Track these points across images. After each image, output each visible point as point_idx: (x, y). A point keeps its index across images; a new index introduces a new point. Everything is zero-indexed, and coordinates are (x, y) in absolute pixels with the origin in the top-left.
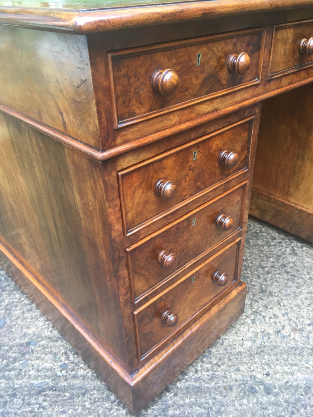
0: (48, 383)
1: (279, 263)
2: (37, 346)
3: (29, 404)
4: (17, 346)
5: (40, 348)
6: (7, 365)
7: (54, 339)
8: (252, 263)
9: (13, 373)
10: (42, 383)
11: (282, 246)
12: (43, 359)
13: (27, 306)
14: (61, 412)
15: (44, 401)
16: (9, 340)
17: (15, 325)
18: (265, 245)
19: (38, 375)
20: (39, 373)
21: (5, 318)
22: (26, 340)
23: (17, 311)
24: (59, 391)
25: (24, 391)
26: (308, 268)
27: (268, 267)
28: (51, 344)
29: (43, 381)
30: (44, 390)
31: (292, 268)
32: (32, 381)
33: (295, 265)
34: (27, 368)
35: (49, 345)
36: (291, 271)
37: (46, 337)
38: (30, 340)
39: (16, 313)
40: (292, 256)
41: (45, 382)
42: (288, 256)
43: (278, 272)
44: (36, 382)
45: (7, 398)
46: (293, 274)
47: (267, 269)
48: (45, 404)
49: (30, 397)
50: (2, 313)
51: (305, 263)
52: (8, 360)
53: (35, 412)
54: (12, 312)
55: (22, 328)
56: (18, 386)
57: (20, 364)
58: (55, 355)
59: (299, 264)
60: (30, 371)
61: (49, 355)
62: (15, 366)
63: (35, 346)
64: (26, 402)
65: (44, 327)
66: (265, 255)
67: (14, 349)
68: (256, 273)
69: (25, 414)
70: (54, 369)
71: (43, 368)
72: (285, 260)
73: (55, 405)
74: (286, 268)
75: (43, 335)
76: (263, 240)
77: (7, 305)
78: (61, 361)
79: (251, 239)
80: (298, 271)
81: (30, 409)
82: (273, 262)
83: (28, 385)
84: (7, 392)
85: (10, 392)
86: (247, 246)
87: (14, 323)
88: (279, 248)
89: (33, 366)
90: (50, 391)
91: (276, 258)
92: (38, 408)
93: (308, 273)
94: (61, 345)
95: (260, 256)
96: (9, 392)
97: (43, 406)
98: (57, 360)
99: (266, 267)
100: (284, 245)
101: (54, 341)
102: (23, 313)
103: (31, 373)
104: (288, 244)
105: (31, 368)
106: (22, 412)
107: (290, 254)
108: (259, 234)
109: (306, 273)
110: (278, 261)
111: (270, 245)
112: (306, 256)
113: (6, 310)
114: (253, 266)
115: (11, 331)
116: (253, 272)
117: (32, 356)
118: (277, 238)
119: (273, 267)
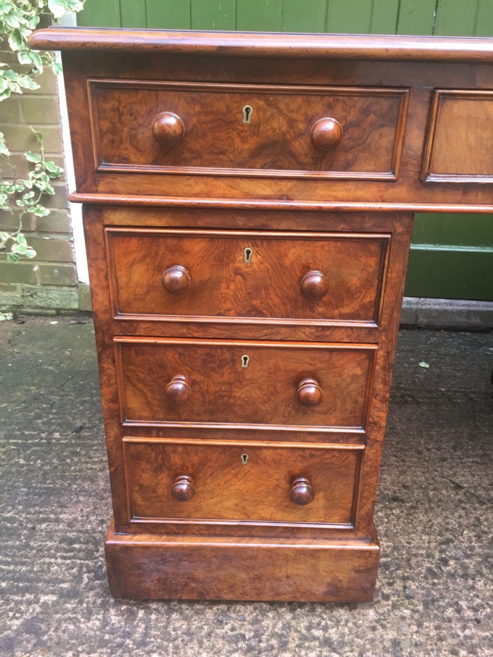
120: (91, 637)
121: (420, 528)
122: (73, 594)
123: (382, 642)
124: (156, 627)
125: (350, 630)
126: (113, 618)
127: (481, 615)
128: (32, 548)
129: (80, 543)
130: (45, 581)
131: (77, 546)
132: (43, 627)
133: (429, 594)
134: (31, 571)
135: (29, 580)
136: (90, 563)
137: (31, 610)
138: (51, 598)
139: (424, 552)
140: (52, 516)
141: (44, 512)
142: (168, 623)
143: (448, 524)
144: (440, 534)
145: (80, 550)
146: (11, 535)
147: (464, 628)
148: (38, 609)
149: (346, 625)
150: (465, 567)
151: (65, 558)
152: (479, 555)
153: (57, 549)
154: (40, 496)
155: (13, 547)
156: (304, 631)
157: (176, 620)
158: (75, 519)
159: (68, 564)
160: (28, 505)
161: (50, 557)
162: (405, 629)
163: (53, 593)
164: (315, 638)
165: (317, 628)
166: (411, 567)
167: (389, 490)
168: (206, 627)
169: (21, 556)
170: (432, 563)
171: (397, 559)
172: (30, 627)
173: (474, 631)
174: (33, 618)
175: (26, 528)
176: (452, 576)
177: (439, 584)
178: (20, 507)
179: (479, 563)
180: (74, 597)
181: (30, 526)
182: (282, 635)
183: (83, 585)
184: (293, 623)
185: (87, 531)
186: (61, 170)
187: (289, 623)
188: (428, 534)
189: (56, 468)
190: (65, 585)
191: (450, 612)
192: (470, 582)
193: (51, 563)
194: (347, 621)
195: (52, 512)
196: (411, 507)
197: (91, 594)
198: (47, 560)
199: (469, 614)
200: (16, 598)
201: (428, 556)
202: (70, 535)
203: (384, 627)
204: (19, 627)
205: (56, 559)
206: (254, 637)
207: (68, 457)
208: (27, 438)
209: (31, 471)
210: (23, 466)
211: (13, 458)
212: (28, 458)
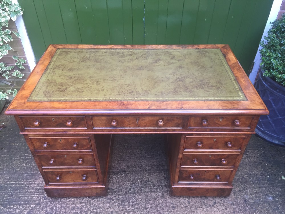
1: (154, 204)
8: (141, 206)
11: (158, 192)
18: (149, 192)
26: (168, 206)
27: (149, 208)
31: (160, 207)
33: (162, 205)
36: (160, 210)
40: (162, 199)
42: (159, 198)
43: (153, 211)
46: (160, 211)
47: (148, 209)
51: (167, 203)
59: (164, 204)
66: (148, 199)
68: (143, 213)
72: (158, 202)
74: (158, 208)
76: (149, 188)
79: (143, 188)
80: (163, 209)
82: (152, 204)
86: (140, 193)
88: (156, 193)
91: (154, 201)
93: (168, 210)
95: (146, 200)
99: (148, 208)
100: (159, 190)
104: (161, 190)
107: (161, 197)
108: (147, 183)
109: (167, 211)
110: (155, 203)
111: (152, 192)
112: (168, 197)
114: (141, 208)
116: (141, 212)
118: (156, 185)
119: (151, 207)
121: (127, 180)
122: (39, 204)
123: (109, 212)
124: (58, 211)
125: (102, 209)
126: (48, 210)
127: (134, 204)
128: (29, 192)
129: (41, 190)
130: (32, 201)
131: (40, 191)
133: (124, 198)
134: (28, 199)
135: (28, 201)
136: (43, 196)
137: (29, 209)
138: (34, 205)
139: (126, 187)
140: (33, 182)
141: (31, 181)
142: (61, 210)
143: (135, 178)
144: (132, 182)
145: (40, 192)
146: (23, 189)
147: (129, 207)
148: (31, 209)
149: (102, 208)
150: (135, 191)
151: (37, 194)
152: (139, 187)
153: (35, 192)
154: (30, 176)
155: (24, 192)
156: (92, 210)
157: (63, 209)
158: (39, 183)
159: (37, 196)
160: (27, 179)
161: (33, 194)
162: (115, 208)
163: (34, 204)
164: (94, 212)
165: (95, 209)
166: (122, 192)
167: (123, 168)
168: (69, 211)
169: (26, 195)
170: (127, 190)
171: (119, 189)
173: (131, 208)
174: (29, 211)
175: (27, 186)
176: (131, 193)
177: (127, 196)
178: (25, 180)
179: (139, 189)
180: (39, 205)
181: (28, 186)
182: (87, 211)
183: (41, 202)
184: (90, 208)
185: (42, 187)
187: (89, 208)
188: (129, 182)
189: (34, 167)
190: (37, 202)
191: (127, 203)
192: (134, 195)
193: (33, 196)
194: (102, 207)
195: (34, 182)
196: (128, 173)
197: (43, 204)
198: (32, 195)
199: (131, 203)
200: (25, 206)
201: (127, 188)
202: (38, 188)
203: (110, 208)
204: (26, 213)
205: (35, 195)
206: (80, 212)
208: (25, 156)
209: (27, 168)
210: (25, 167)
211: (22, 164)
212: (26, 164)
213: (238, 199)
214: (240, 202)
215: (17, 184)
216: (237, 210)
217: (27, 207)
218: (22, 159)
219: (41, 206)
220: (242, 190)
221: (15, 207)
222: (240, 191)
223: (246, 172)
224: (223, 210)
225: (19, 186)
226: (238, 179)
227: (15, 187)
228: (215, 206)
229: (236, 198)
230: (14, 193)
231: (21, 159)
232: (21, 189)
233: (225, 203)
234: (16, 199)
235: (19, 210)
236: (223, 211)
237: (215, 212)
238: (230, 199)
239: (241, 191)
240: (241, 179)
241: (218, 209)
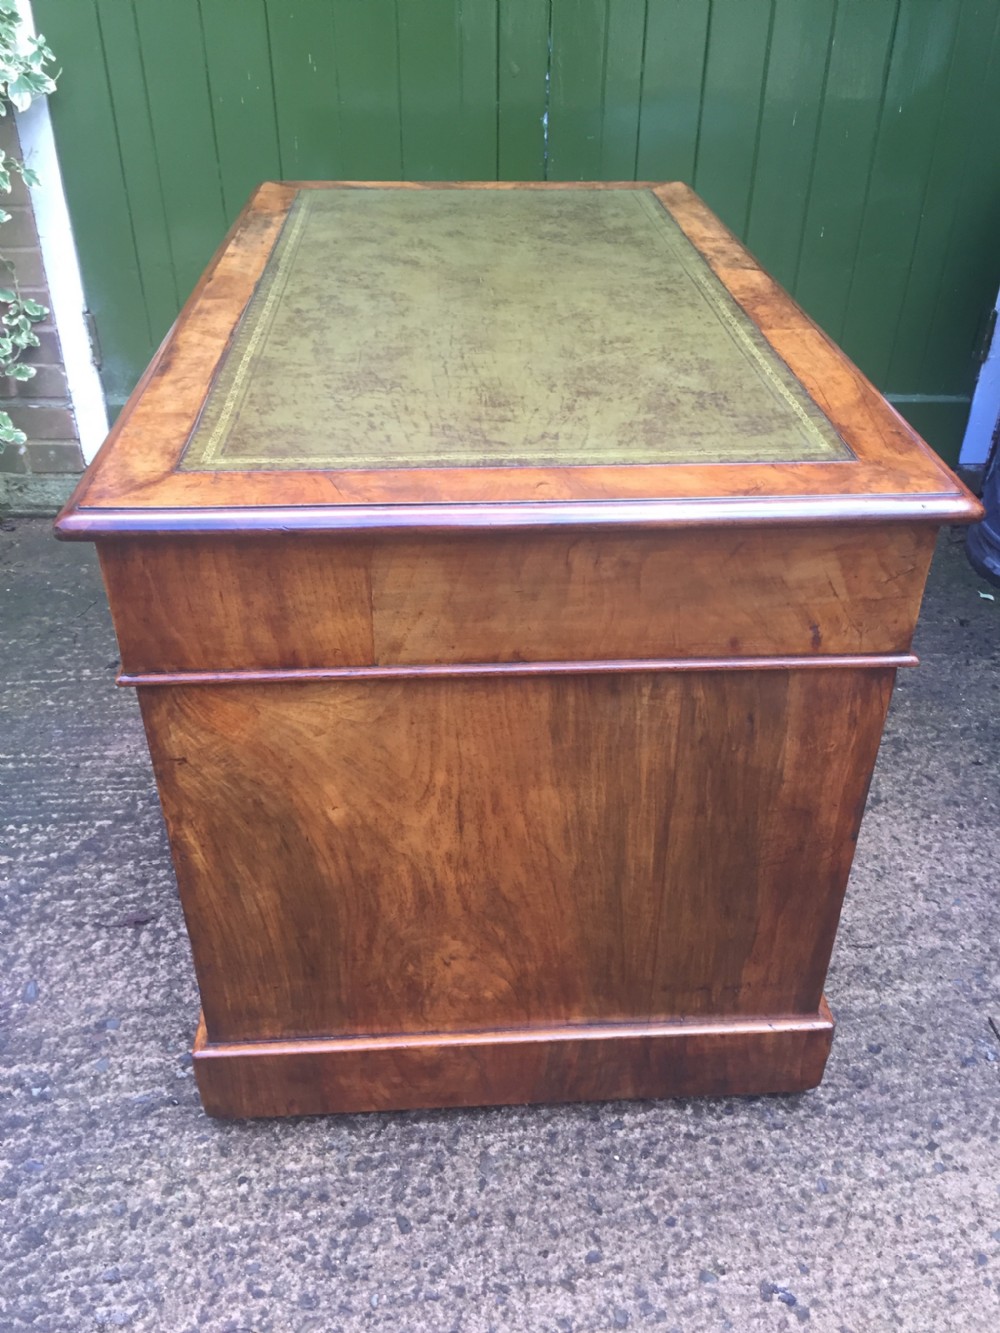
0: (161, 1094)
2: (121, 1029)
3: (128, 1135)
4: (77, 1034)
5: (129, 1032)
6: (65, 1071)
7: (155, 1011)
9: (80, 1085)
10: (148, 1095)
12: (140, 1052)
13: (78, 951)
14: (198, 1139)
15: (160, 1125)
16: (56, 1022)
17: (62, 993)
19: (137, 1083)
20: (138, 1079)
21: (35, 981)
22: (94, 1019)
23: (59, 963)
24: (185, 1105)
25: (113, 1114)
28: (151, 1021)
29: (148, 1091)
30: (153, 1107)
32: (127, 1095)
34: (109, 1072)
35: (148, 1023)
37: (137, 1009)
38: (104, 1018)
39: (59, 967)
41: (153, 1092)
44: (134, 1096)
45: (80, 1131)
48: (162, 1130)
49: (127, 1124)
50: (26, 972)
52: (65, 1062)
53: (144, 1147)
54: (48, 967)
55: (79, 997)
56: (98, 1107)
57: (93, 1066)
58: (165, 1040)
60: (116, 1076)
61: (153, 1043)
62: (82, 1071)
63: (117, 1028)
64: (122, 1133)
65: (129, 989)
67: (71, 1039)
69: (124, 1153)
70: (169, 1066)
71: (144, 1068)
73: (184, 1130)
75: (129, 1006)
77: (32, 954)
78: (180, 1050)
81: (133, 1143)
83: (118, 1101)
84: (78, 1120)
85: (83, 1119)
87: (57, 989)
89: (121, 1066)
90: (168, 1106)
92: (149, 1140)
94: (173, 1022)
96: (81, 1121)
97: (159, 1134)
98: (170, 1049)
101: (158, 1015)
102: (75, 966)
103: (121, 1079)
105: (118, 1072)
106: (117, 1151)
113: (34, 965)
115: (56, 1006)
117: (115, 1048)
120: (150, 849)
122: (128, 818)
128: (79, 784)
129: (131, 776)
130: (98, 810)
131: (127, 779)
132: (102, 845)
134: (80, 803)
135: (81, 810)
136: (144, 792)
137: (87, 833)
138: (107, 823)
140: (96, 754)
141: (87, 751)
145: (131, 782)
146: (53, 774)
148: (94, 832)
151: (117, 789)
153: (106, 783)
154: (79, 736)
155: (57, 784)
158: (122, 755)
159: (119, 795)
160: (66, 746)
161: (100, 789)
163: (108, 818)
169: (68, 791)
172: (87, 846)
174: (90, 839)
175: (68, 766)
178: (58, 748)
180: (130, 820)
181: (72, 764)
183: (138, 810)
185: (137, 765)
186: (46, 311)
189: (91, 707)
190: (119, 812)
193: (101, 796)
195: (98, 751)
197: (148, 816)
198: (97, 792)
200: (70, 825)
202: (119, 770)
204: (77, 847)
205: (107, 791)
207: (105, 695)
208: (50, 677)
209: (63, 712)
210: (52, 707)
211: (39, 700)
212: (56, 699)
213: (971, 786)
214: (981, 797)
215: (23, 760)
216: (973, 819)
217: (76, 828)
218: (38, 685)
219: (138, 823)
220: (985, 759)
221: (24, 830)
222: (977, 763)
223: (994, 707)
224: (913, 819)
225: (31, 765)
226: (966, 729)
227: (17, 770)
228: (877, 808)
229: (965, 784)
230: (16, 786)
231: (32, 685)
232: (43, 774)
233: (920, 801)
234: (25, 805)
235: (46, 838)
236: (913, 823)
237: (878, 825)
238: (939, 789)
239: (980, 764)
240: (978, 728)
241: (895, 818)
